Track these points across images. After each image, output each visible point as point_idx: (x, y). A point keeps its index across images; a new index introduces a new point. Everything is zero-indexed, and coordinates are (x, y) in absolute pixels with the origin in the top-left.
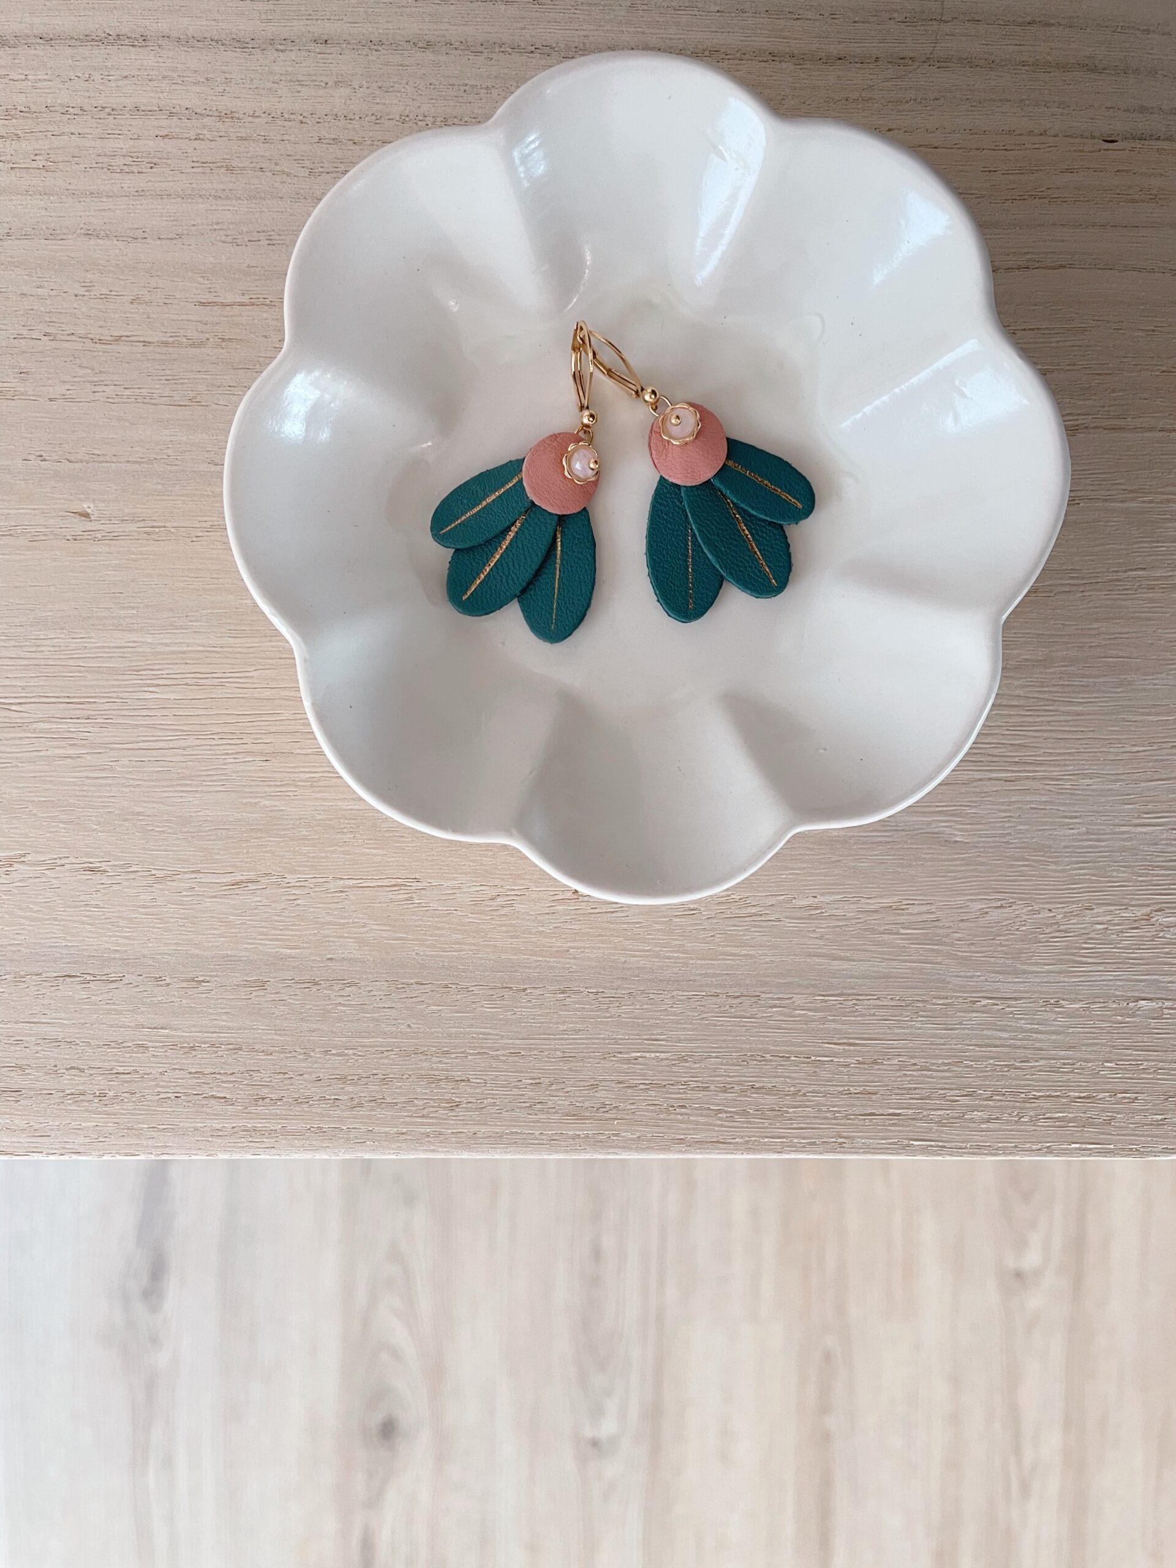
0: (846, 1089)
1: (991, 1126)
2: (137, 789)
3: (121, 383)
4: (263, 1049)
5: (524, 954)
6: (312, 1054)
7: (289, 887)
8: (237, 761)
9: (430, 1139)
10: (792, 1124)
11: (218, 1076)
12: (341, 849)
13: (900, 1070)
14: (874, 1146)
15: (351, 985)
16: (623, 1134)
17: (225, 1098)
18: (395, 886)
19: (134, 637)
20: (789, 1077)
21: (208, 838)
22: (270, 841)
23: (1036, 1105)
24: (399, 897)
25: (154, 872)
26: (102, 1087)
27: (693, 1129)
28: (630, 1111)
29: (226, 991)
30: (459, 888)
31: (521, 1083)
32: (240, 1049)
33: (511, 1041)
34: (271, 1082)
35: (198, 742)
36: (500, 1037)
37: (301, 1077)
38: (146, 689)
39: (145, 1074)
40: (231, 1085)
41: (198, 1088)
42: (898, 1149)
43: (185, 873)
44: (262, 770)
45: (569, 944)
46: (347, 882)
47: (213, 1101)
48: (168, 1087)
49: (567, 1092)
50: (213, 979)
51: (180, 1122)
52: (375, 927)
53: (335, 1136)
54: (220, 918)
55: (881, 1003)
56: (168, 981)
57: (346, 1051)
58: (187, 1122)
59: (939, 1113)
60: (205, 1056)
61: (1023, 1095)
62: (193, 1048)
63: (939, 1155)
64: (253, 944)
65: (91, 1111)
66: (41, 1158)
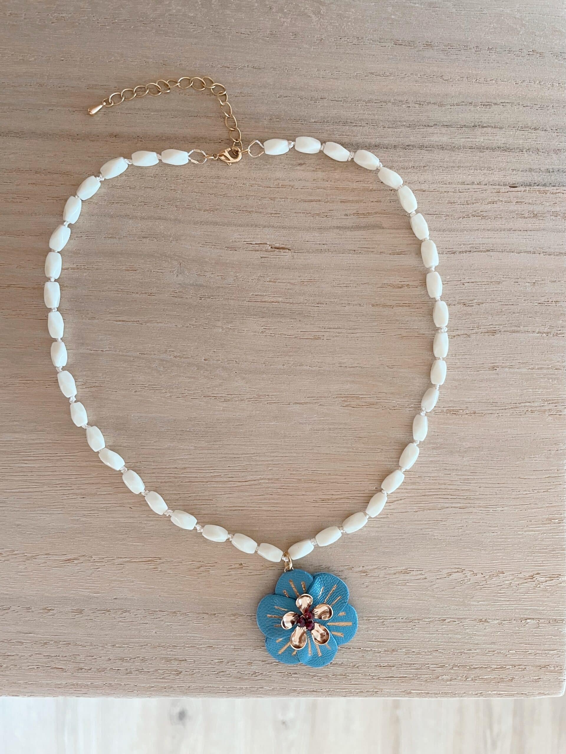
0: (379, 664)
1: (452, 683)
2: (18, 513)
3: (11, 308)
4: (81, 644)
5: (214, 596)
6: (106, 646)
7: (95, 562)
8: (68, 498)
9: (166, 690)
10: (351, 682)
11: (58, 658)
12: (121, 543)
13: (406, 654)
14: (393, 693)
15: (126, 611)
16: (265, 688)
17: (62, 668)
18: (149, 561)
19: (17, 436)
20: (350, 658)
21: (53, 537)
22: (85, 539)
23: (475, 672)
24: (150, 567)
25: (26, 554)
27: (301, 685)
28: (268, 676)
29: (63, 614)
30: (181, 562)
31: (212, 662)
33: (207, 640)
34: (85, 660)
35: (49, 489)
36: (202, 638)
37: (101, 659)
38: (23, 462)
39: (22, 656)
40: (65, 662)
41: (48, 664)
42: (405, 694)
43: (42, 554)
44: (81, 503)
45: (238, 591)
46: (124, 559)
47: (55, 670)
48: (33, 663)
49: (236, 666)
50: (56, 609)
51: (39, 680)
52: (139, 582)
53: (118, 688)
54: (59, 578)
55: (397, 621)
56: (33, 609)
57: (124, 645)
58: (43, 680)
59: (426, 676)
60: (51, 647)
61: (468, 667)
62: (45, 643)
63: (425, 697)
64: (76, 591)
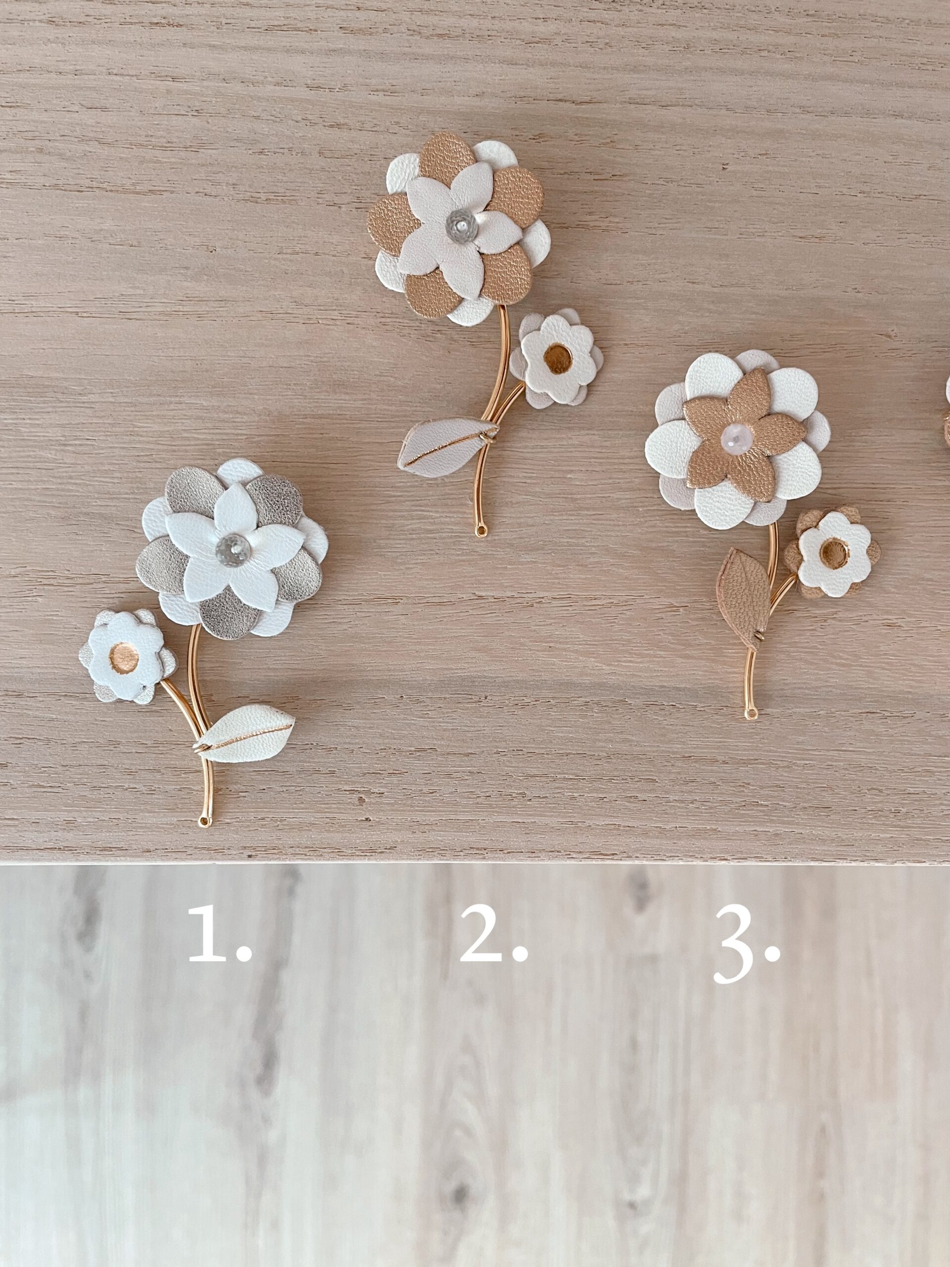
2: (927, 560)
25: (939, 628)
26: (897, 805)
39: (932, 794)
65: (887, 825)
66: (845, 864)
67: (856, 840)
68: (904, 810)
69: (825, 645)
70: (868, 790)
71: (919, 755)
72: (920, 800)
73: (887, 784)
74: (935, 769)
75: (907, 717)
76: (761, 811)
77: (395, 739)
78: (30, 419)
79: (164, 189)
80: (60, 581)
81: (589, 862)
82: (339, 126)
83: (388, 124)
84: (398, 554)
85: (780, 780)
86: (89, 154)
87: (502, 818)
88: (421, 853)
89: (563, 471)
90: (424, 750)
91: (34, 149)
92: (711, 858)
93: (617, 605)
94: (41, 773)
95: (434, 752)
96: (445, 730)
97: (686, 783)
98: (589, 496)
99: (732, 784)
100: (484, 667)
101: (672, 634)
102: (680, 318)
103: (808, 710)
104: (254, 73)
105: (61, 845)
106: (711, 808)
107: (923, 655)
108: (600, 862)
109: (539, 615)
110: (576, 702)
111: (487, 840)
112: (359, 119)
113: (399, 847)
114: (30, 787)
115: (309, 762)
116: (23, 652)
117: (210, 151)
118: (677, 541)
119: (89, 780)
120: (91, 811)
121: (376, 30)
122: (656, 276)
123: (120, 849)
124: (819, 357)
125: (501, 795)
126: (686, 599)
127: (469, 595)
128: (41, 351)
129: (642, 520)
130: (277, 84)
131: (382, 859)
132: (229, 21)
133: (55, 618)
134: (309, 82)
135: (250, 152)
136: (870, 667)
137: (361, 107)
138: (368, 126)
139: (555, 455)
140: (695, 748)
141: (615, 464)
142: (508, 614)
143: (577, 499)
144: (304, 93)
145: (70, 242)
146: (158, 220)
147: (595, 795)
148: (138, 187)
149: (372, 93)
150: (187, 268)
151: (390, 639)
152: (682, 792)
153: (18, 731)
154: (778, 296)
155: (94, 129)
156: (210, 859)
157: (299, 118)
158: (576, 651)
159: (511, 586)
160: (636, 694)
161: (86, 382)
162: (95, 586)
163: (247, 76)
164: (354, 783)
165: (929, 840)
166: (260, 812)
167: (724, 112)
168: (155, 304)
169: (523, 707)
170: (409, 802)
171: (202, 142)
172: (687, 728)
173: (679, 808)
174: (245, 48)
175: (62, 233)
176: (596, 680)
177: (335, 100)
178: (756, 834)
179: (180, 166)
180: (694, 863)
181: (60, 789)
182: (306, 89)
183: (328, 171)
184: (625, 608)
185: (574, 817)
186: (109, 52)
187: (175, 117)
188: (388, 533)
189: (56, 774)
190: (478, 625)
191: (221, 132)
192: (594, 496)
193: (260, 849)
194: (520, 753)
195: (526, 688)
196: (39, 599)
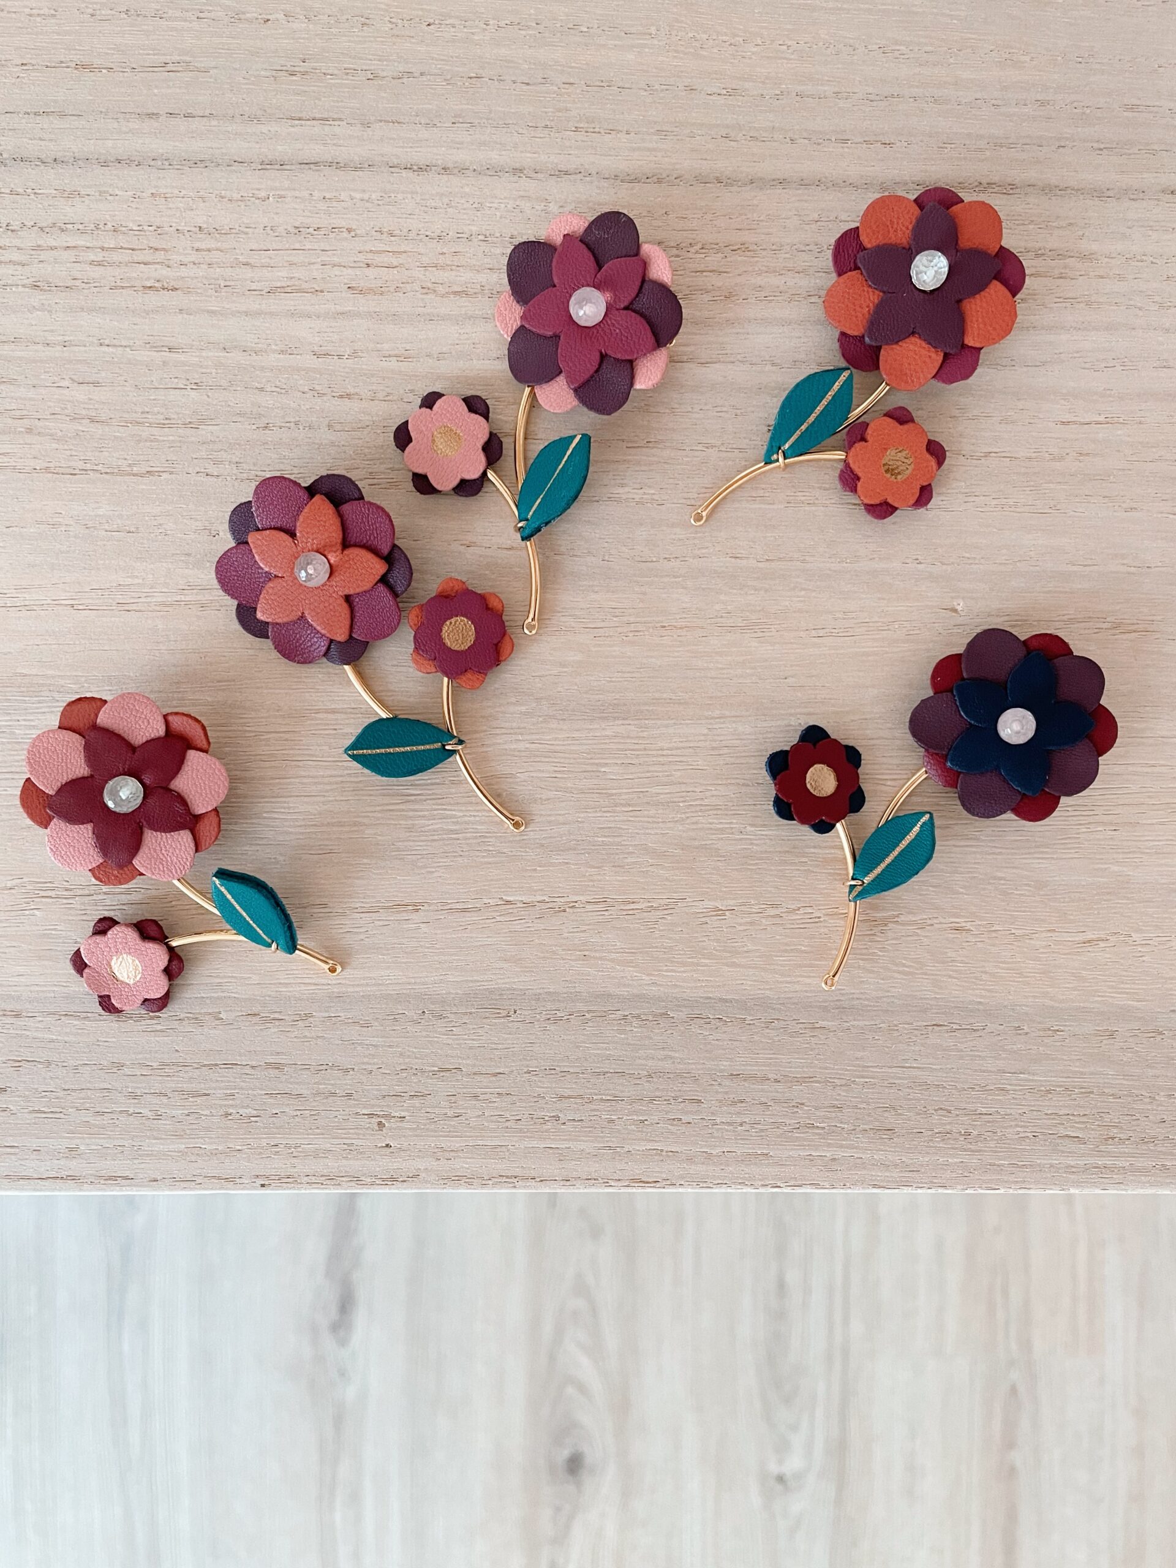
2: (999, 857)
3: (989, 494)
4: (1112, 1093)
7: (1135, 945)
8: (1088, 830)
11: (1071, 1118)
17: (1078, 1137)
21: (1063, 900)
22: (1118, 903)
26: (967, 1127)
29: (1080, 1039)
32: (1092, 1093)
34: (1120, 1122)
37: (1147, 1119)
39: (1006, 1115)
40: (1084, 1126)
41: (1053, 1128)
43: (1042, 932)
44: (1111, 839)
47: (1067, 1140)
48: (1027, 1127)
50: (1067, 1029)
51: (1037, 1159)
54: (1074, 973)
56: (1028, 1031)
58: (1044, 1159)
60: (1059, 1099)
62: (1049, 1092)
64: (1102, 996)
65: (956, 1148)
66: (910, 1191)
67: (922, 1165)
68: (975, 1133)
69: (885, 952)
70: (935, 1110)
71: (991, 1072)
72: (993, 1122)
73: (956, 1104)
74: (1009, 1087)
75: (978, 1030)
76: (817, 1134)
77: (416, 1058)
78: (25, 720)
79: (162, 470)
80: (58, 893)
81: (629, 1190)
82: (349, 396)
83: (402, 391)
84: (419, 857)
85: (837, 1100)
86: (82, 434)
87: (535, 1144)
88: (446, 1181)
89: (597, 764)
90: (449, 1070)
91: (23, 430)
92: (763, 1185)
93: (656, 909)
94: (42, 1097)
95: (459, 1073)
96: (471, 1048)
97: (734, 1103)
98: (625, 791)
99: (786, 1105)
100: (514, 978)
101: (718, 941)
102: (722, 597)
103: (867, 1023)
104: (257, 341)
105: (64, 1174)
106: (762, 1131)
107: (995, 962)
108: (640, 1190)
109: (573, 921)
110: (613, 1016)
111: (518, 1167)
112: (370, 388)
113: (423, 1175)
114: (30, 1112)
115: (325, 1084)
116: (21, 970)
117: (210, 427)
118: (722, 839)
119: (92, 1105)
120: (95, 1138)
121: (387, 289)
122: (697, 552)
123: (126, 1178)
124: (877, 636)
125: (532, 1118)
126: (732, 902)
127: (495, 900)
128: (36, 647)
129: (683, 816)
130: (282, 352)
131: (405, 1189)
132: (228, 283)
133: (53, 932)
134: (316, 349)
135: (254, 427)
136: (936, 975)
137: (373, 375)
138: (381, 395)
139: (587, 747)
140: (743, 1065)
141: (653, 756)
142: (538, 921)
143: (612, 795)
144: (310, 361)
145: (63, 529)
146: (157, 503)
147: (635, 1118)
148: (135, 469)
149: (384, 359)
150: (189, 555)
151: (410, 949)
152: (730, 1113)
153: (17, 1053)
154: (830, 570)
155: (86, 406)
156: (220, 1189)
157: (306, 389)
158: (612, 960)
159: (542, 890)
160: (679, 1006)
161: (83, 679)
162: (95, 897)
163: (249, 344)
164: (373, 1106)
165: (1003, 1165)
166: (274, 1138)
167: (768, 368)
168: (155, 594)
169: (557, 1020)
170: (433, 1127)
171: (203, 417)
172: (735, 1043)
173: (727, 1131)
174: (246, 313)
175: (55, 520)
176: (635, 991)
177: (344, 368)
178: (811, 1159)
179: (179, 445)
180: (744, 1191)
181: (61, 1115)
182: (312, 357)
183: (338, 446)
184: (666, 912)
185: (613, 1142)
186: (99, 320)
187: (172, 392)
188: (408, 834)
189: (57, 1098)
190: (506, 933)
191: (222, 406)
192: (630, 791)
193: (273, 1177)
194: (553, 1072)
195: (559, 1000)
196: (36, 912)
